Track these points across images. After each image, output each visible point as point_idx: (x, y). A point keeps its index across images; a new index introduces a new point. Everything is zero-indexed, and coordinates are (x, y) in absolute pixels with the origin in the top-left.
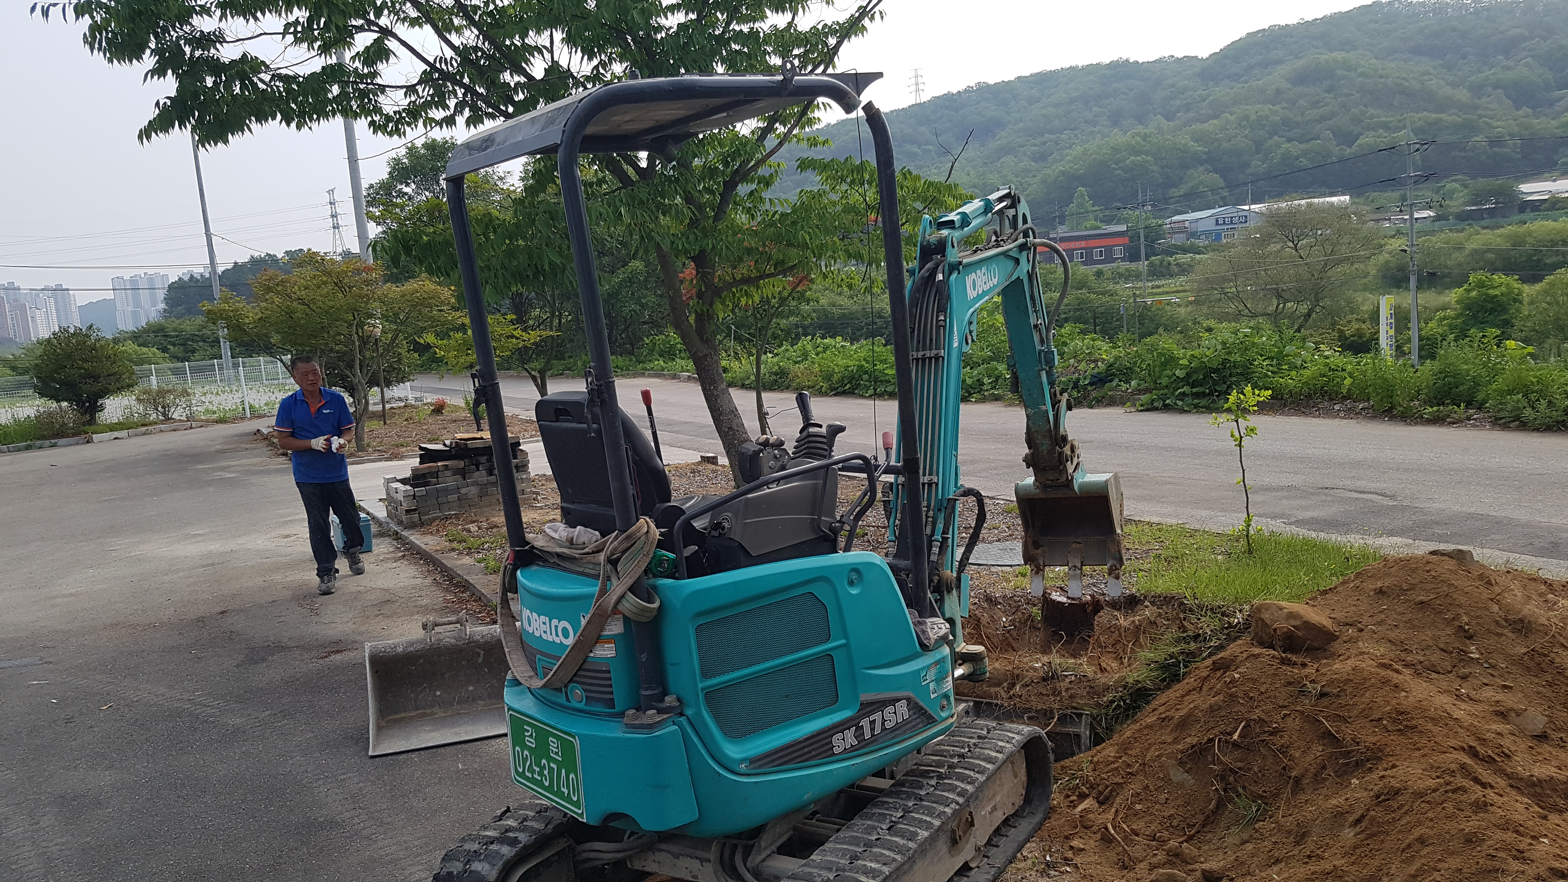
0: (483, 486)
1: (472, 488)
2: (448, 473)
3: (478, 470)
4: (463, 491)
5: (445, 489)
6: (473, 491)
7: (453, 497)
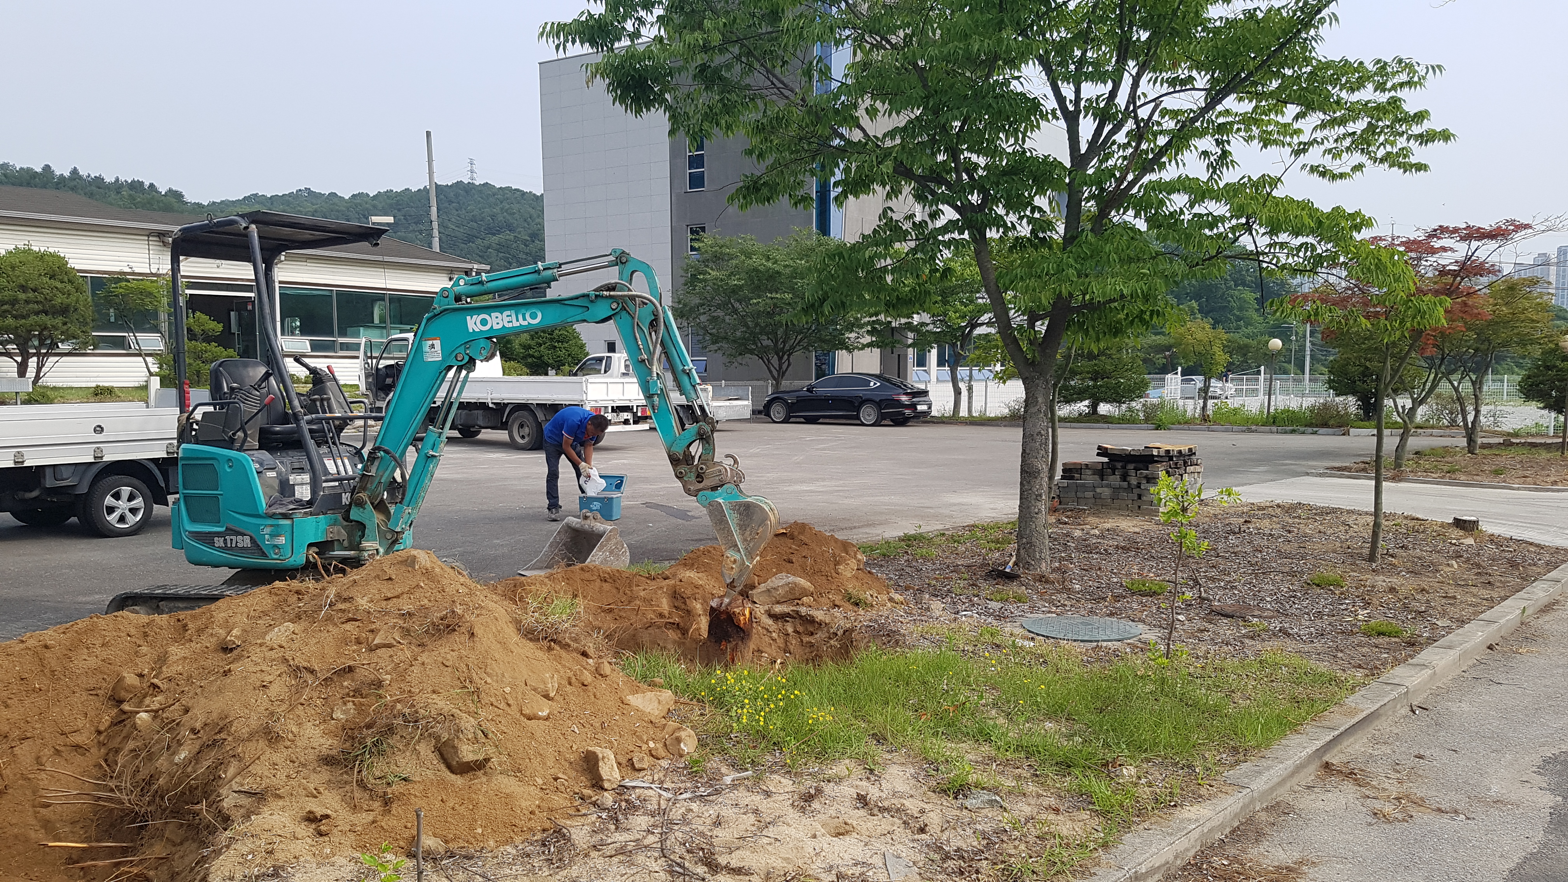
0: (1116, 490)
1: (1106, 489)
2: (1089, 472)
3: (1114, 474)
4: (1098, 490)
5: (1083, 485)
6: (1106, 492)
7: (1089, 494)
